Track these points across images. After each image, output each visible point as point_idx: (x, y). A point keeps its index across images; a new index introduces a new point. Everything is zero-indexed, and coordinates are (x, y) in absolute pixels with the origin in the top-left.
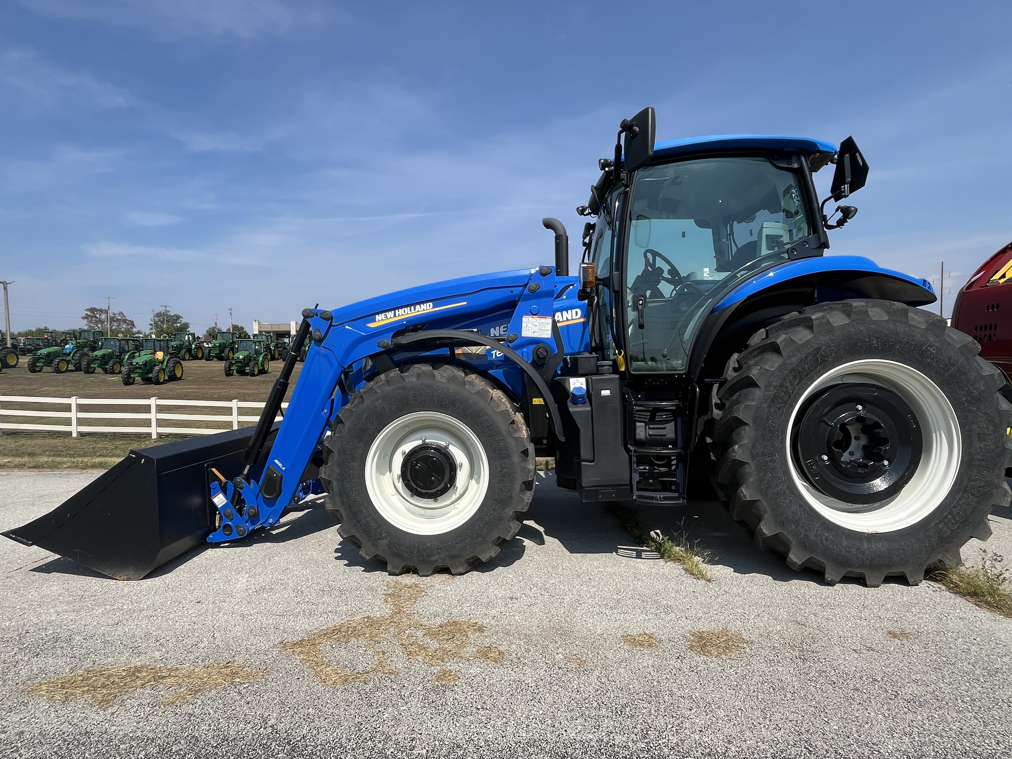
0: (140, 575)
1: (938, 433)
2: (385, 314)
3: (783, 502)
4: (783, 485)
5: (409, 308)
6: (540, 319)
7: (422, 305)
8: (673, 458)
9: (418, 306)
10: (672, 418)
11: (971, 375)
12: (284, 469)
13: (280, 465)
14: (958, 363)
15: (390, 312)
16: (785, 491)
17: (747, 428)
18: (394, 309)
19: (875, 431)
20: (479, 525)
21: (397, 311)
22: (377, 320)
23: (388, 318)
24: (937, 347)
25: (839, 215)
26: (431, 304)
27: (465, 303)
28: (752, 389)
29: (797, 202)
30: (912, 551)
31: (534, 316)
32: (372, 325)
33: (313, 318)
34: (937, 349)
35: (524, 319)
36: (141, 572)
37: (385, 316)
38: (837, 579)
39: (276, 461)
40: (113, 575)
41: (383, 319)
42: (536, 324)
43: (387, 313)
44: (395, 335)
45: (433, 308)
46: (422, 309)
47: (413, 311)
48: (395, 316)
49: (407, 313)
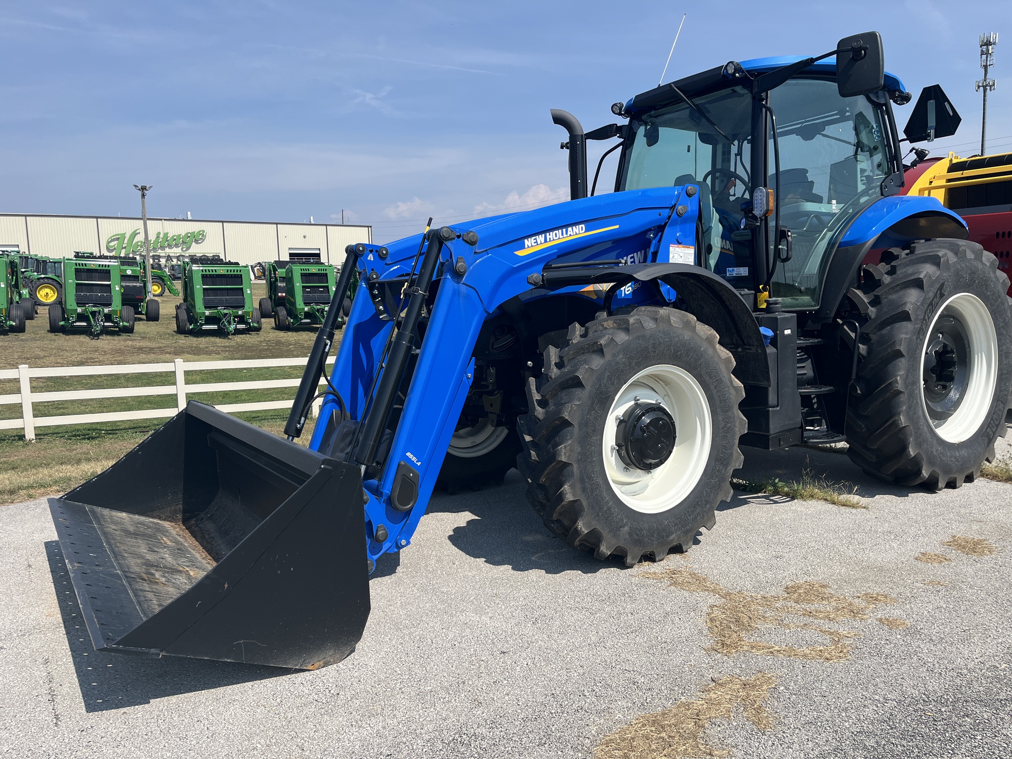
0: (343, 653)
1: (980, 354)
2: (535, 237)
5: (560, 231)
6: (684, 249)
7: (574, 227)
8: (812, 396)
9: (570, 229)
10: (806, 356)
11: (1005, 305)
12: (419, 464)
13: (414, 459)
15: (540, 236)
17: (903, 360)
18: (544, 232)
19: (947, 355)
20: (706, 491)
21: (548, 234)
22: (526, 246)
23: (539, 243)
25: (913, 156)
26: (583, 226)
27: (617, 227)
28: (904, 322)
29: (877, 138)
30: (978, 453)
31: (679, 246)
32: (521, 253)
33: (454, 241)
35: (671, 248)
36: (344, 649)
37: (535, 241)
38: (944, 486)
39: (408, 454)
40: (301, 665)
41: (533, 244)
42: (682, 254)
43: (537, 237)
44: (547, 268)
45: (586, 231)
46: (575, 233)
47: (565, 235)
48: (546, 241)
49: (559, 238)
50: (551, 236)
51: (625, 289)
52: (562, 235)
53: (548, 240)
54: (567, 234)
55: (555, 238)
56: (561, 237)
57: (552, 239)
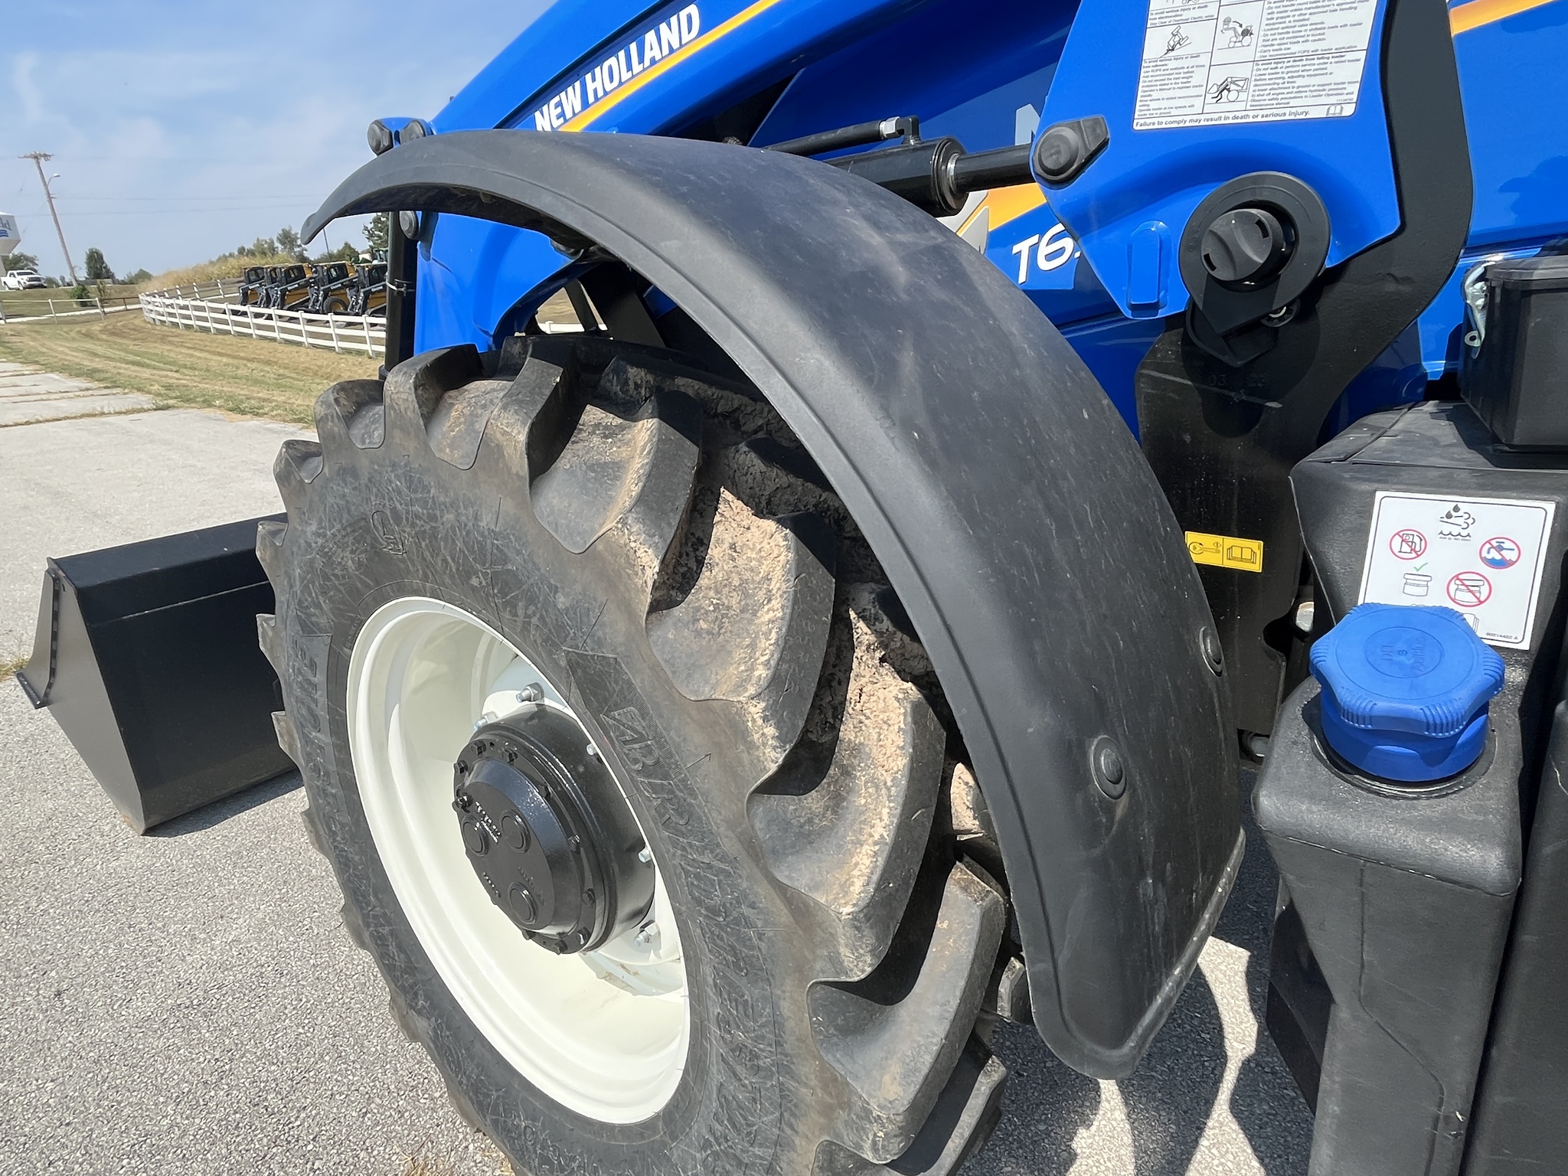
9: (650, 37)
18: (579, 71)
21: (588, 77)
26: (693, 11)
45: (703, 31)
46: (666, 51)
47: (637, 68)
48: (585, 104)
49: (621, 83)
50: (598, 80)
51: (1034, 249)
52: (629, 68)
53: (591, 99)
54: (641, 60)
55: (609, 87)
56: (626, 76)
57: (600, 93)
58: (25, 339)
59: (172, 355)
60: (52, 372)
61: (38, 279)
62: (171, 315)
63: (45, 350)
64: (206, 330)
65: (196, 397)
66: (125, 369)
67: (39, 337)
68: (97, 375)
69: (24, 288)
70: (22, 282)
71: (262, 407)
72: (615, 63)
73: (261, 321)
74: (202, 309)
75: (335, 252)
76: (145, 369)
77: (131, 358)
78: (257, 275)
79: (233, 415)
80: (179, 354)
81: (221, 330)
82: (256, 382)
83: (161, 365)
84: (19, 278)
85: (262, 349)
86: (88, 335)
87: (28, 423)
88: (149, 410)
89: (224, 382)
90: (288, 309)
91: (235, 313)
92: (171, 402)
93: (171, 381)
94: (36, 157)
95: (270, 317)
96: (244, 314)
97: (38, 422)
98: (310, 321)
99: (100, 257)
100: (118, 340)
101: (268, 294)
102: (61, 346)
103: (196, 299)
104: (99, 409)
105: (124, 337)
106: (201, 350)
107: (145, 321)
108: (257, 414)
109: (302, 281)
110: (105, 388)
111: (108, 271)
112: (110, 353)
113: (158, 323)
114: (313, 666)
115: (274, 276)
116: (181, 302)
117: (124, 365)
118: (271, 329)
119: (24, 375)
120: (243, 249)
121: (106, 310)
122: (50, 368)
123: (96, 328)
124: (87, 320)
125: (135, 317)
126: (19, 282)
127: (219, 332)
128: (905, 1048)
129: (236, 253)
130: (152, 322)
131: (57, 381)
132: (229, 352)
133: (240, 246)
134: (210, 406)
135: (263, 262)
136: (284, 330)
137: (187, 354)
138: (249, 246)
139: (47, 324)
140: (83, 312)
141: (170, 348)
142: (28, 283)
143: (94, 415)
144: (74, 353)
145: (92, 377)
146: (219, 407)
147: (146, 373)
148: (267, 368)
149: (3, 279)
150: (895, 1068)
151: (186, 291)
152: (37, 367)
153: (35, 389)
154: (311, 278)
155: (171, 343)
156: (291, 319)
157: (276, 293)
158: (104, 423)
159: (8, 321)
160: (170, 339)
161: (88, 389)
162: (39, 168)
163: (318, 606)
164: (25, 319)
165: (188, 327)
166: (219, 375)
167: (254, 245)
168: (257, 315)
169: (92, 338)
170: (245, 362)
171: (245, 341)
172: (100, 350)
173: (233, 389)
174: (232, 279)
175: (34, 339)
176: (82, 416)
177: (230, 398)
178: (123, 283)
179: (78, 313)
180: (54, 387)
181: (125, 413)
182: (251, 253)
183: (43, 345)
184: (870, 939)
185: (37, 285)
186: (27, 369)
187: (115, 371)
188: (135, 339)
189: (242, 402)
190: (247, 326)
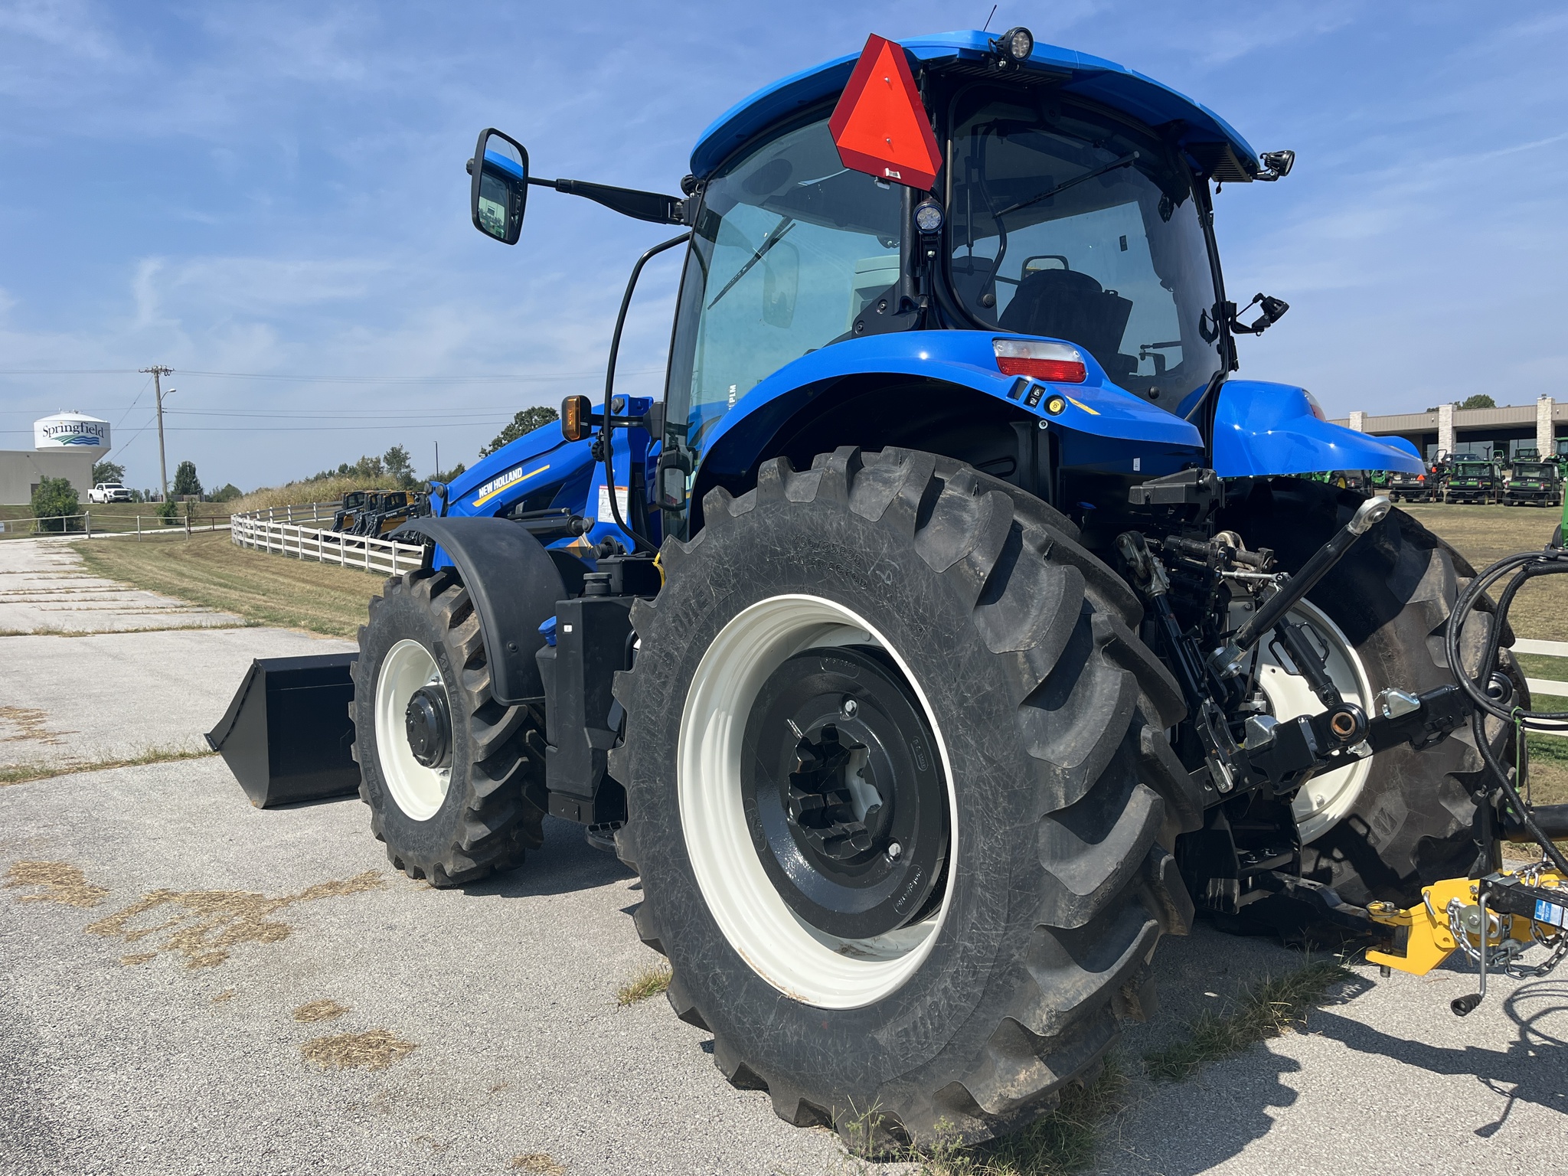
3: (662, 879)
4: (663, 845)
5: (503, 477)
9: (510, 474)
11: (961, 650)
14: (932, 615)
15: (489, 484)
16: (666, 858)
18: (492, 479)
21: (494, 481)
22: (480, 496)
23: (488, 492)
24: (894, 571)
26: (521, 469)
27: (548, 467)
30: (838, 1066)
32: (477, 504)
34: (895, 576)
35: (600, 492)
37: (486, 489)
41: (485, 494)
43: (487, 485)
45: (523, 475)
46: (514, 478)
52: (505, 481)
54: (508, 480)
55: (499, 486)
58: (112, 556)
59: (256, 579)
60: (146, 589)
61: (126, 493)
62: (260, 537)
63: (133, 568)
64: (294, 555)
65: (282, 618)
66: (216, 590)
67: (124, 554)
68: (189, 594)
69: (109, 502)
70: (108, 495)
71: (343, 629)
72: (502, 479)
73: (352, 549)
74: (295, 533)
75: (447, 474)
76: (233, 591)
77: (216, 580)
78: (356, 500)
79: (316, 634)
80: (265, 579)
81: (309, 556)
82: (338, 608)
83: (246, 588)
84: (106, 491)
85: (347, 578)
86: (170, 555)
87: (136, 631)
88: (241, 626)
89: (309, 607)
90: (382, 539)
91: (327, 539)
92: (261, 621)
93: (258, 603)
94: (157, 372)
95: (361, 545)
96: (336, 540)
97: (145, 630)
98: (402, 552)
99: (193, 471)
100: (202, 562)
101: (364, 520)
102: (149, 564)
103: (287, 523)
104: (198, 623)
105: (207, 559)
106: (286, 576)
107: (231, 542)
108: (338, 634)
109: (402, 509)
110: (199, 606)
111: (197, 486)
112: (196, 574)
113: (245, 545)
114: (368, 674)
115: (374, 502)
116: (272, 525)
117: (212, 586)
118: (361, 557)
119: (119, 591)
120: (345, 466)
121: (193, 529)
122: (143, 585)
123: (180, 547)
124: (170, 539)
125: (221, 539)
126: (105, 495)
127: (307, 557)
128: (491, 734)
129: (337, 471)
130: (238, 543)
131: (148, 598)
132: (314, 579)
133: (342, 463)
134: (295, 625)
135: (366, 485)
136: (373, 559)
137: (271, 579)
138: (352, 463)
139: (129, 541)
140: (167, 530)
141: (254, 572)
142: (114, 496)
143: (193, 628)
144: (162, 572)
145: (184, 596)
146: (304, 627)
147: (234, 595)
148: (350, 598)
149: (90, 491)
150: (487, 737)
151: (277, 513)
152: (131, 584)
153: (132, 604)
154: (411, 506)
155: (256, 567)
156: (384, 549)
157: (373, 520)
158: (201, 635)
159: (92, 536)
160: (255, 562)
161: (182, 607)
162: (157, 382)
163: (374, 650)
164: (108, 535)
165: (275, 551)
166: (302, 601)
167: (358, 464)
168: (349, 543)
169: (175, 558)
170: (329, 590)
171: (332, 568)
172: (185, 570)
173: (318, 613)
174: (327, 502)
175: (120, 557)
176: (183, 628)
177: (313, 620)
178: (209, 499)
179: (162, 531)
180: (149, 603)
181: (220, 628)
182: (353, 472)
183: (130, 563)
184: (480, 699)
185: (124, 499)
186: (123, 585)
187: (205, 591)
188: (219, 562)
189: (324, 623)
190: (337, 552)
